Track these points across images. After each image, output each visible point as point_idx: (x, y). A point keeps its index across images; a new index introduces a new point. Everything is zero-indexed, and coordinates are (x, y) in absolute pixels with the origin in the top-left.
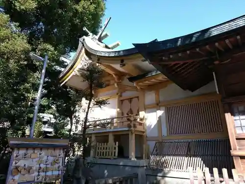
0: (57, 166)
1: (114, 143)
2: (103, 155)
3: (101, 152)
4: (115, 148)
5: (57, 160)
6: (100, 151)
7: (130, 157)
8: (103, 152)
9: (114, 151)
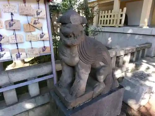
0: (37, 33)
1: (121, 10)
2: (107, 23)
3: (104, 21)
4: (122, 15)
5: (35, 23)
6: (103, 19)
7: (141, 25)
8: (107, 21)
9: (120, 18)
